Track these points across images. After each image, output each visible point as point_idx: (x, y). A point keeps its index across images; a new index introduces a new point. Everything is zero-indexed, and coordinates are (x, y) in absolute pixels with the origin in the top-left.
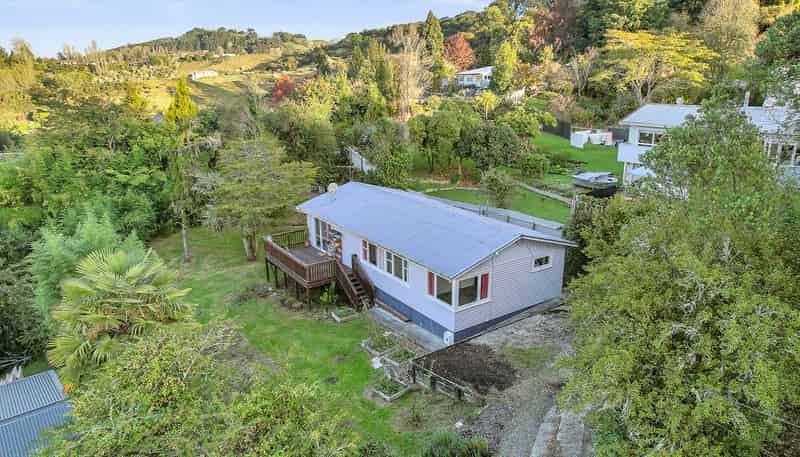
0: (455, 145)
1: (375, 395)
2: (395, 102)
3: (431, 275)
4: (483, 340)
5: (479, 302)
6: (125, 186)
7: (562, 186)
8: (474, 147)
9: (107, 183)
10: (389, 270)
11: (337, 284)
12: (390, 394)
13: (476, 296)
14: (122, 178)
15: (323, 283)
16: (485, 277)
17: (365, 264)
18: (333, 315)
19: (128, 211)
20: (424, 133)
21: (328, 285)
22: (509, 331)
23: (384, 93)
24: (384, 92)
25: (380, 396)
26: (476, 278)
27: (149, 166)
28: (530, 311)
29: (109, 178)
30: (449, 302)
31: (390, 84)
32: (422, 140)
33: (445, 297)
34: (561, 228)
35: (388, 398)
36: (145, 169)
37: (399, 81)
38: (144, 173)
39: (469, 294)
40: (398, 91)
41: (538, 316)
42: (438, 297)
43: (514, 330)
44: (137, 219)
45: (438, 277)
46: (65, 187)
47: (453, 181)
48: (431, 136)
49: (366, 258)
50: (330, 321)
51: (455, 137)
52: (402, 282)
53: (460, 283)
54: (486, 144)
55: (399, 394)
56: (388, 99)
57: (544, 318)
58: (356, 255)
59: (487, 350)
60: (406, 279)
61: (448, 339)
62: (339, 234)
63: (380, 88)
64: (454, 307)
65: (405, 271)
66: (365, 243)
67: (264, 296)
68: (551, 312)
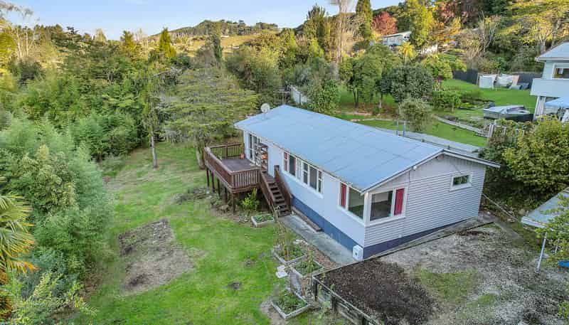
0: (378, 83)
1: (272, 309)
2: (330, 53)
3: (343, 187)
4: (394, 259)
5: (392, 217)
6: (115, 107)
7: (473, 118)
8: (393, 84)
9: (101, 104)
10: (306, 181)
11: (259, 192)
12: (286, 311)
13: (390, 212)
14: (113, 101)
15: (246, 189)
16: (400, 192)
17: (285, 174)
18: (253, 219)
19: (115, 126)
20: (352, 73)
21: (250, 192)
22: (424, 250)
23: (322, 47)
24: (322, 45)
25: (277, 311)
26: (391, 193)
27: (135, 93)
28: (445, 230)
29: (104, 101)
30: (360, 215)
31: (327, 38)
32: (349, 79)
33: (357, 210)
34: (476, 151)
35: (284, 315)
36: (131, 95)
37: (334, 36)
38: (130, 98)
39: (382, 208)
40: (333, 44)
41: (454, 237)
42: (351, 209)
43: (428, 250)
44: (120, 133)
45: (350, 189)
46: (71, 106)
47: (374, 114)
48: (358, 75)
49: (286, 170)
50: (248, 225)
51: (377, 76)
52: (316, 192)
53: (373, 196)
54: (405, 81)
55: (297, 312)
56: (325, 51)
57: (461, 239)
58: (278, 166)
59: (399, 271)
60: (320, 190)
61: (357, 255)
62: (266, 147)
63: (319, 42)
64: (365, 222)
65: (320, 182)
66: (286, 154)
67: (201, 197)
68: (468, 234)
